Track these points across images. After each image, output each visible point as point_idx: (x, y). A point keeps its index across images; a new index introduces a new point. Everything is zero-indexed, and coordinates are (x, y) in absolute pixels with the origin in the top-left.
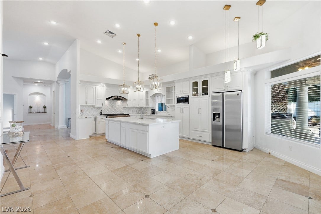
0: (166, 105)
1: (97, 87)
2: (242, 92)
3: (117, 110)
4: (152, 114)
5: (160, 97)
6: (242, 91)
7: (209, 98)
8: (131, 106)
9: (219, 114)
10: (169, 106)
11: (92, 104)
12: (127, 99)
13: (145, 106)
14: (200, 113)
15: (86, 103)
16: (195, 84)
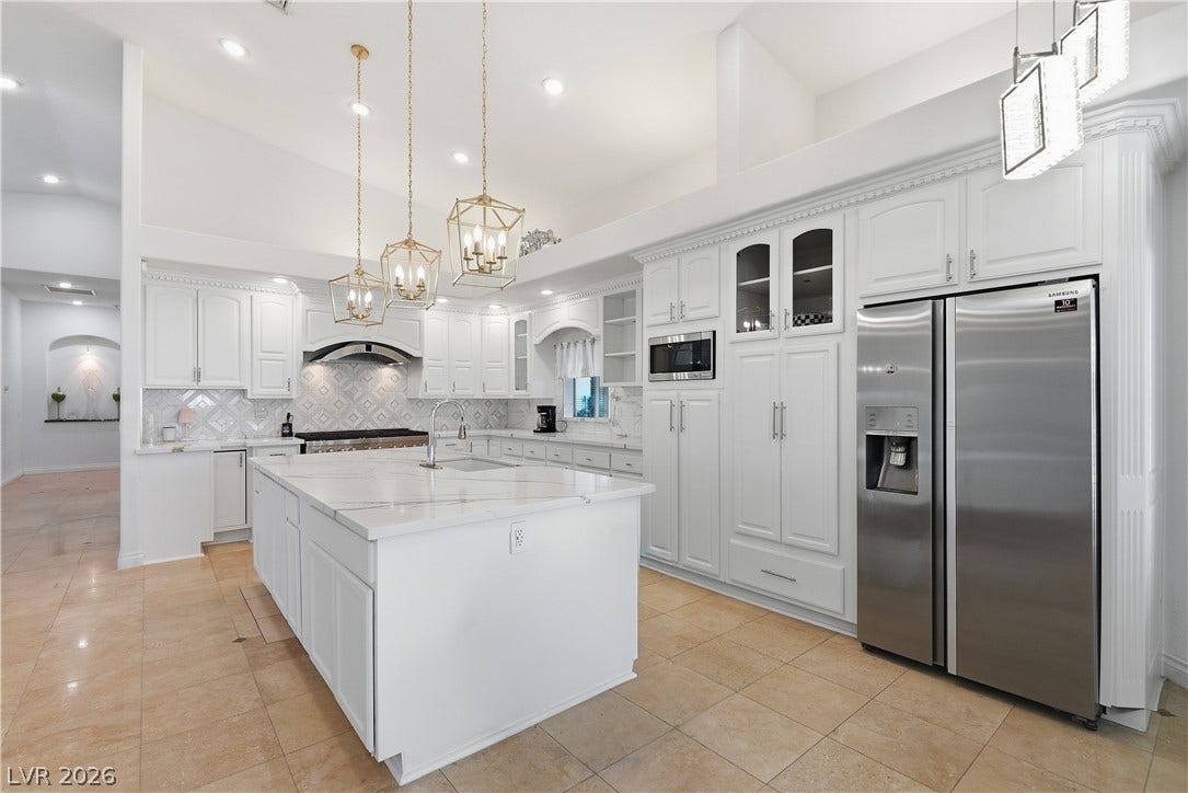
0: (602, 385)
1: (258, 297)
2: (1097, 287)
3: (377, 409)
4: (543, 430)
5: (580, 346)
6: (1096, 277)
7: (839, 338)
8: (445, 393)
9: (908, 444)
10: (621, 393)
11: (236, 384)
12: (419, 360)
13: (513, 394)
14: (779, 433)
15: (198, 375)
16: (755, 259)
